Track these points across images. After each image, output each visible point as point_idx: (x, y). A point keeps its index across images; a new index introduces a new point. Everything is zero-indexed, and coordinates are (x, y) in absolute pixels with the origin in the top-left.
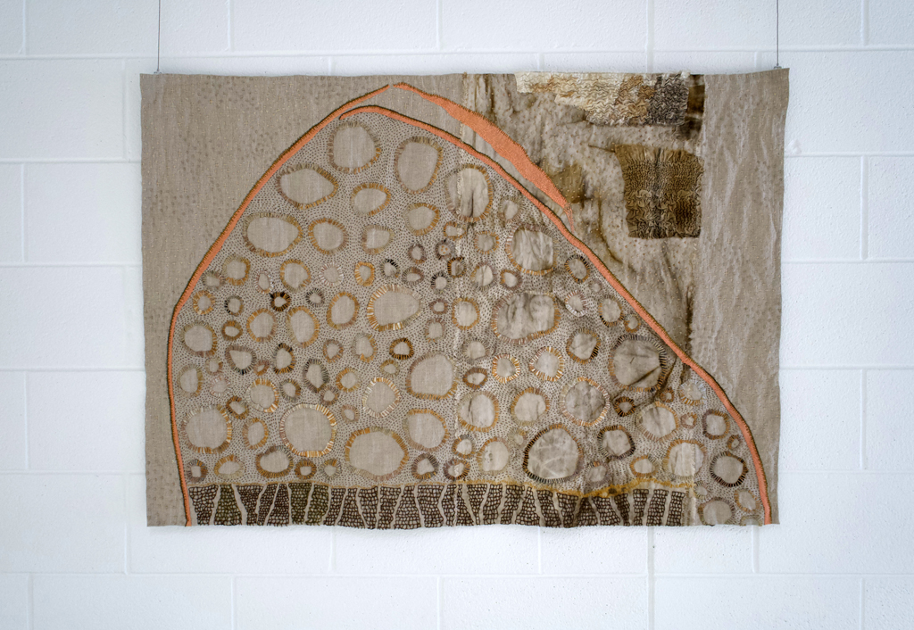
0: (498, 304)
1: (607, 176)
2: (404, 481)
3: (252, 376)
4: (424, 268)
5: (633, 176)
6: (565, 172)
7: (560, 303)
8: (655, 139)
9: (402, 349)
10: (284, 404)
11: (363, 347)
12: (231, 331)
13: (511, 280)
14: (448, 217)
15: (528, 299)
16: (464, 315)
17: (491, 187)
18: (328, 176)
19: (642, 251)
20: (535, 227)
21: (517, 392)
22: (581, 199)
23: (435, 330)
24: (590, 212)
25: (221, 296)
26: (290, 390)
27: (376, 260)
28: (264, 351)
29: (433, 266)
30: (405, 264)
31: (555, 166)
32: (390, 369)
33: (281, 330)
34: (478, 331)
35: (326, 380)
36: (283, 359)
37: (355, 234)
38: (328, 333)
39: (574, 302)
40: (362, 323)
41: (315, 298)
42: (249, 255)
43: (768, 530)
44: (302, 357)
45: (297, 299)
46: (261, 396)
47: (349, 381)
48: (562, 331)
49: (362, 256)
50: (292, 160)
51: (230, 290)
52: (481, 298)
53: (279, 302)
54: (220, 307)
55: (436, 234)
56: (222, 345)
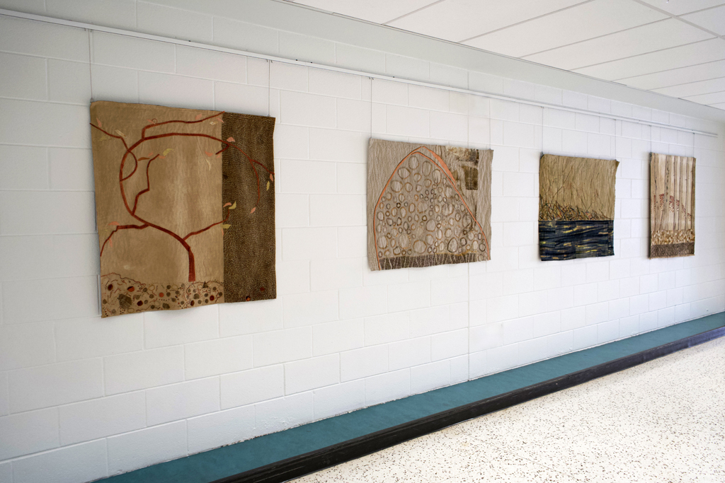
0: (443, 207)
1: (462, 174)
2: (426, 254)
3: (392, 227)
4: (429, 196)
5: (467, 174)
7: (453, 206)
8: (470, 164)
9: (424, 218)
10: (400, 234)
11: (417, 218)
12: (388, 214)
13: (445, 200)
14: (433, 183)
15: (448, 205)
16: (437, 209)
17: (441, 176)
18: (409, 171)
19: (468, 193)
20: (449, 186)
21: (446, 229)
22: (457, 179)
23: (431, 213)
24: (459, 183)
25: (385, 204)
26: (400, 230)
27: (419, 194)
28: (395, 219)
29: (431, 196)
30: (425, 195)
31: (453, 171)
32: (422, 224)
33: (399, 213)
34: (439, 213)
35: (408, 227)
36: (399, 222)
37: (415, 187)
38: (409, 214)
39: (456, 206)
40: (416, 211)
41: (406, 205)
42: (392, 192)
43: (488, 262)
44: (403, 220)
45: (402, 205)
46: (395, 232)
47: (414, 227)
48: (454, 213)
49: (416, 193)
50: (401, 166)
51: (387, 202)
52: (440, 205)
53: (399, 205)
54: (385, 207)
55: (431, 188)
56: (386, 218)
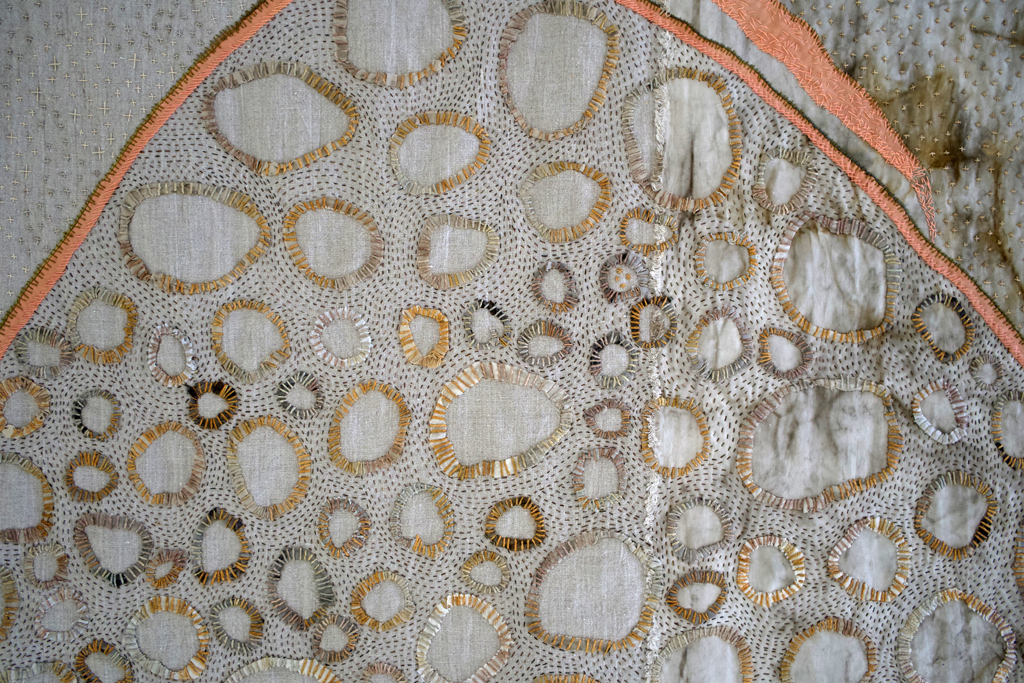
0: (752, 413)
3: (140, 591)
4: (573, 322)
6: (915, 91)
7: (900, 409)
9: (514, 524)
10: (221, 658)
11: (420, 520)
12: (89, 478)
13: (785, 354)
14: (631, 196)
15: (826, 402)
16: (671, 441)
17: (738, 127)
18: (334, 94)
20: (843, 226)
21: (798, 629)
22: (954, 157)
23: (599, 478)
24: (973, 191)
25: (64, 391)
26: (236, 623)
27: (451, 303)
28: (173, 526)
29: (594, 318)
30: (524, 313)
31: (889, 76)
32: (486, 573)
33: (213, 475)
34: (705, 480)
35: (327, 598)
36: (219, 548)
37: (401, 236)
38: (329, 482)
39: (934, 410)
40: (417, 458)
41: (299, 397)
42: (134, 289)
44: (266, 542)
45: (255, 398)
46: (164, 639)
47: (383, 602)
48: (907, 479)
49: (414, 292)
50: (246, 51)
51: (87, 375)
52: (712, 397)
53: (211, 406)
54: (62, 418)
55: (602, 240)
56: (67, 512)
